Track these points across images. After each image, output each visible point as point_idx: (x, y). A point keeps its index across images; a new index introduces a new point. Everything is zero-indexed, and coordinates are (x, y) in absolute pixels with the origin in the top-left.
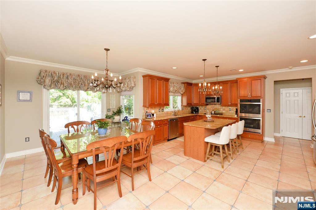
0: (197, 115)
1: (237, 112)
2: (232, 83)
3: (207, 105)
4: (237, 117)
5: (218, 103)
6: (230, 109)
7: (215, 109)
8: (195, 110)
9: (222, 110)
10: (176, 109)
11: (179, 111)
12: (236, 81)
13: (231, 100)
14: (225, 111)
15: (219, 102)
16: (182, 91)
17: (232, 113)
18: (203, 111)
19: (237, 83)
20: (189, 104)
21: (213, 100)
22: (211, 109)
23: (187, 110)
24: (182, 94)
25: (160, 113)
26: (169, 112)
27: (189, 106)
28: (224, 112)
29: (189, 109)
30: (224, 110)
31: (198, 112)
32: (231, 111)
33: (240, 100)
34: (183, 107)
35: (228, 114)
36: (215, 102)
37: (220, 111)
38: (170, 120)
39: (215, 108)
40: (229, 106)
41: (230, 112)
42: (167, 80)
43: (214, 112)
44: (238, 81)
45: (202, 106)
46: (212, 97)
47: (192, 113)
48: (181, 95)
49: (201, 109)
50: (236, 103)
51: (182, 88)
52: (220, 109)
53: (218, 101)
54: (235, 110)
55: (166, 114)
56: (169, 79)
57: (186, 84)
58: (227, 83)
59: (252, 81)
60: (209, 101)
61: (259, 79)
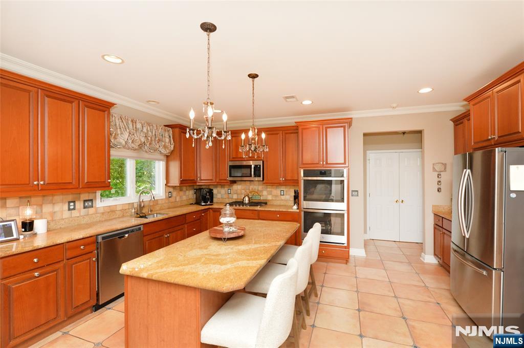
0: (209, 208)
1: (296, 197)
2: (286, 133)
3: (234, 182)
4: (298, 209)
5: (257, 179)
6: (281, 191)
7: (251, 192)
8: (205, 196)
9: (265, 193)
10: (146, 198)
11: (155, 202)
12: (294, 128)
13: (285, 170)
14: (273, 196)
15: (260, 176)
16: (165, 147)
17: (286, 200)
18: (225, 196)
19: (297, 133)
20: (186, 182)
21: (246, 171)
22: (244, 191)
23: (184, 198)
24: (167, 156)
25: (75, 213)
26: (119, 208)
27: (190, 186)
28: (270, 198)
29: (190, 194)
30: (270, 193)
31: (212, 201)
32: (284, 195)
33: (304, 170)
34: (171, 190)
35: (278, 203)
36: (251, 176)
37: (263, 195)
38: (103, 238)
39: (251, 189)
40: (279, 184)
41: (283, 197)
42: (104, 107)
43: (249, 200)
44: (300, 128)
45: (223, 186)
46: (245, 163)
47: (198, 203)
48: (162, 157)
49: (219, 193)
50: (296, 178)
51: (167, 140)
52: (262, 191)
53: (257, 174)
54: (293, 194)
55: (103, 213)
56: (113, 104)
57: (177, 130)
58: (277, 134)
59: (328, 129)
60: (238, 173)
61: (341, 127)
